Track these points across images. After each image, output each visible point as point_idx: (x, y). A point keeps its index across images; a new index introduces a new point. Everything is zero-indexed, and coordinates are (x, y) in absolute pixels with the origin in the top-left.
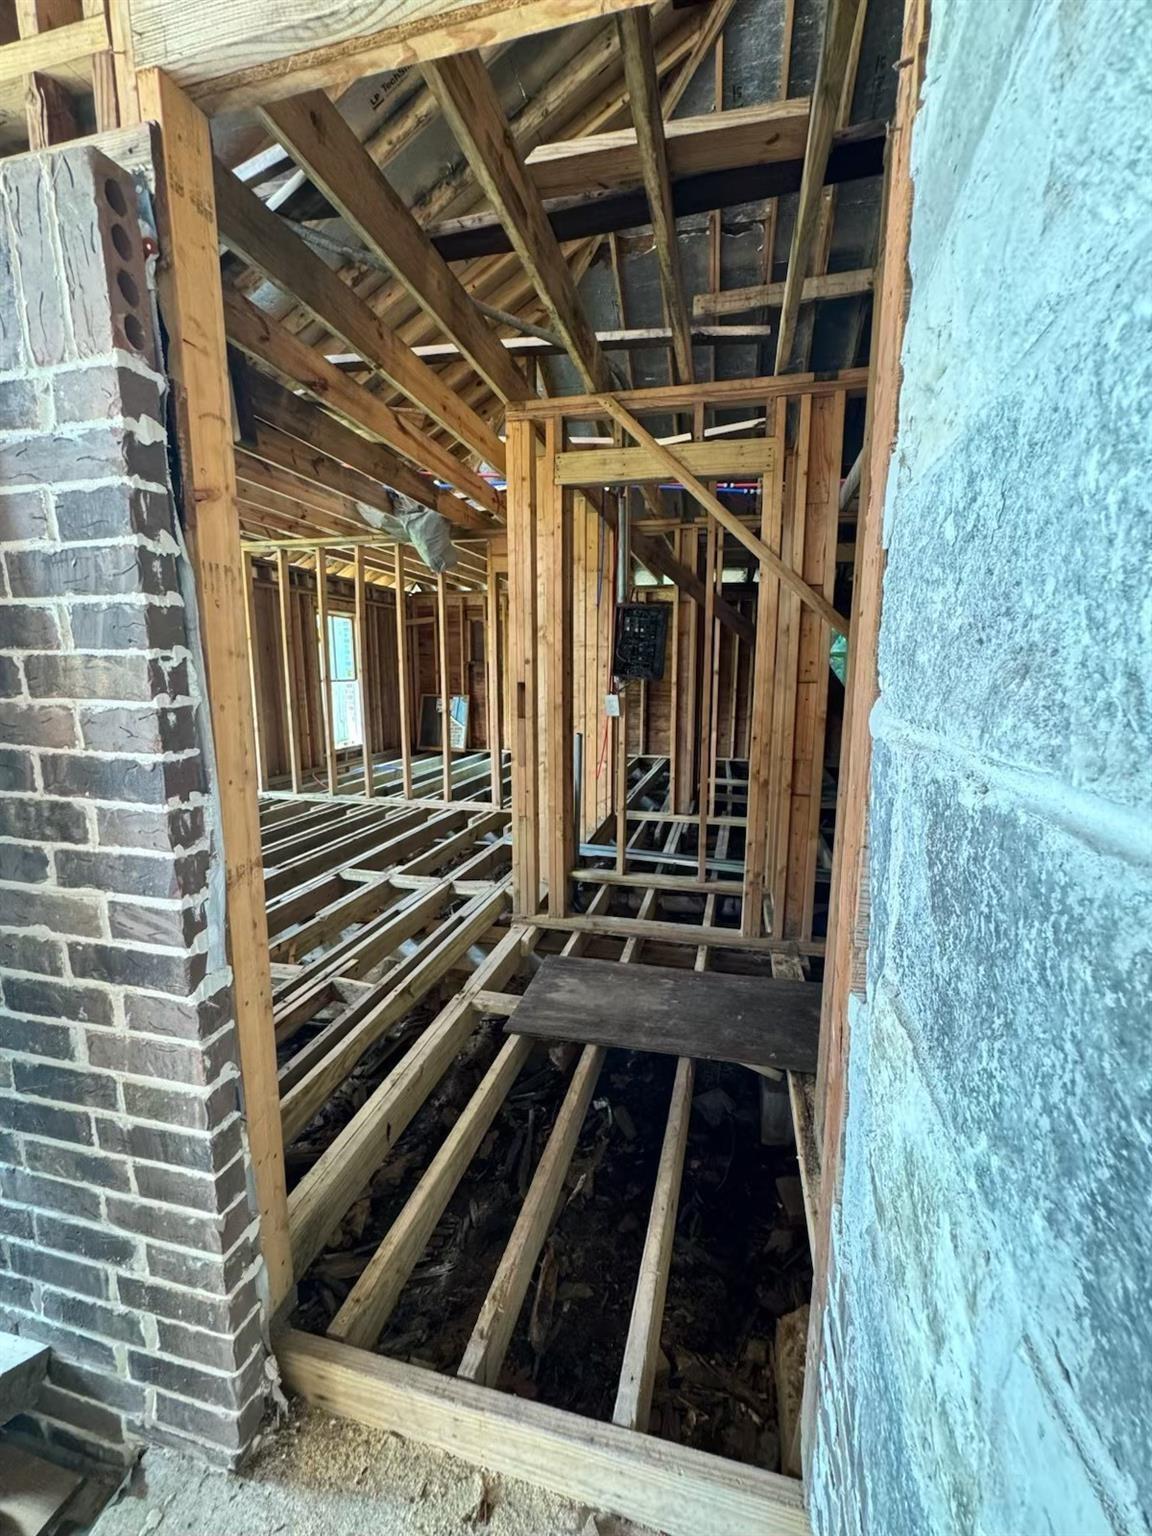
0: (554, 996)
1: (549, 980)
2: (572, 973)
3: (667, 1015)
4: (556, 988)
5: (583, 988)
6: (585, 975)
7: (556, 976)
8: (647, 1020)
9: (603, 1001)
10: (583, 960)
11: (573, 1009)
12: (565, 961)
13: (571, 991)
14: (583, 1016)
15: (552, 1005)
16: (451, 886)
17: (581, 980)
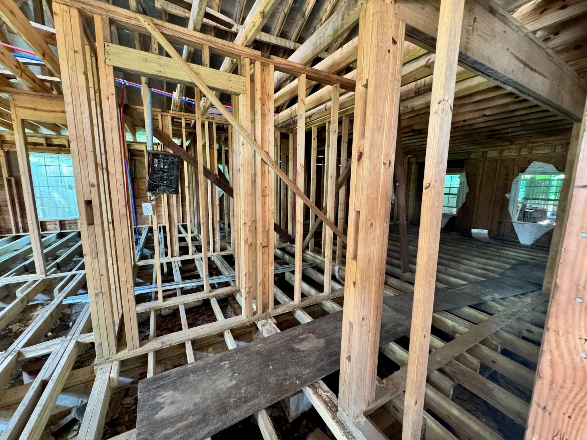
0: (161, 414)
1: (151, 402)
2: (164, 387)
3: (237, 387)
4: (160, 406)
5: (178, 395)
6: (174, 385)
7: (155, 397)
8: (230, 397)
9: (197, 398)
10: (167, 373)
11: (181, 417)
12: (154, 380)
13: (172, 403)
14: (191, 419)
15: (164, 423)
16: (19, 354)
17: (174, 390)
